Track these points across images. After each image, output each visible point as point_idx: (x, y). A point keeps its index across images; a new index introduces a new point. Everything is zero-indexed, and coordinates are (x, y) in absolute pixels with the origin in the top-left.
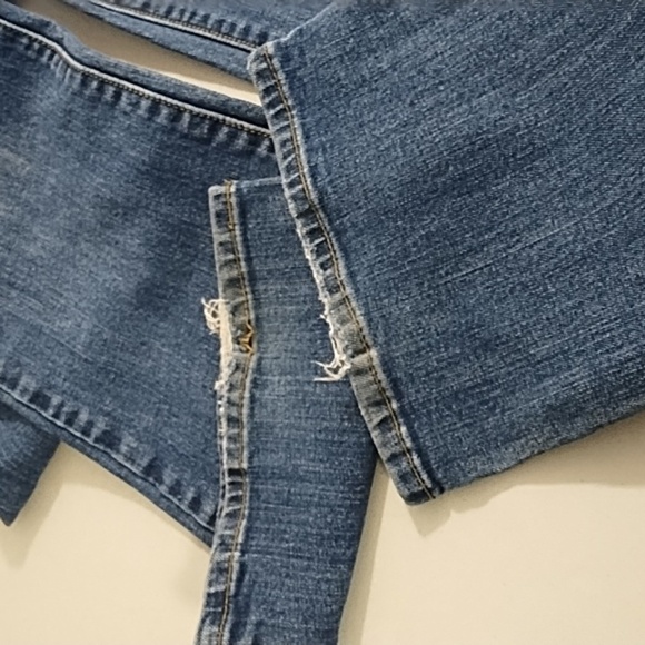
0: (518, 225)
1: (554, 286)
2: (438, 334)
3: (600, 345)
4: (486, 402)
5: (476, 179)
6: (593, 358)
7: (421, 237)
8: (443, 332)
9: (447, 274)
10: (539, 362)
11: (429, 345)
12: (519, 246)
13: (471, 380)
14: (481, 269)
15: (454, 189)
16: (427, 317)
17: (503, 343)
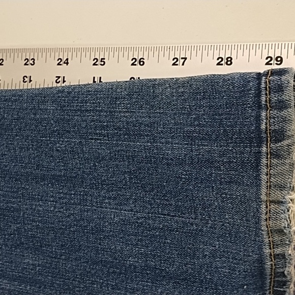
0: (135, 229)
1: (125, 178)
2: (213, 187)
3: (103, 128)
4: (199, 125)
5: (147, 274)
6: (110, 122)
7: (198, 258)
8: (208, 187)
9: (192, 224)
10: (147, 135)
11: (221, 184)
12: (139, 215)
13: (202, 145)
14: (168, 215)
15: (164, 276)
16: (216, 204)
17: (167, 159)
